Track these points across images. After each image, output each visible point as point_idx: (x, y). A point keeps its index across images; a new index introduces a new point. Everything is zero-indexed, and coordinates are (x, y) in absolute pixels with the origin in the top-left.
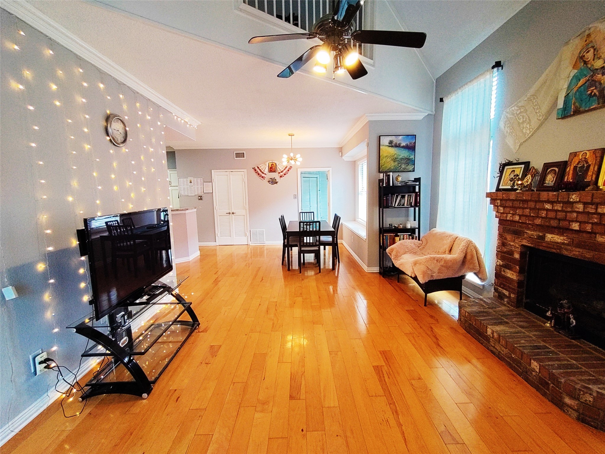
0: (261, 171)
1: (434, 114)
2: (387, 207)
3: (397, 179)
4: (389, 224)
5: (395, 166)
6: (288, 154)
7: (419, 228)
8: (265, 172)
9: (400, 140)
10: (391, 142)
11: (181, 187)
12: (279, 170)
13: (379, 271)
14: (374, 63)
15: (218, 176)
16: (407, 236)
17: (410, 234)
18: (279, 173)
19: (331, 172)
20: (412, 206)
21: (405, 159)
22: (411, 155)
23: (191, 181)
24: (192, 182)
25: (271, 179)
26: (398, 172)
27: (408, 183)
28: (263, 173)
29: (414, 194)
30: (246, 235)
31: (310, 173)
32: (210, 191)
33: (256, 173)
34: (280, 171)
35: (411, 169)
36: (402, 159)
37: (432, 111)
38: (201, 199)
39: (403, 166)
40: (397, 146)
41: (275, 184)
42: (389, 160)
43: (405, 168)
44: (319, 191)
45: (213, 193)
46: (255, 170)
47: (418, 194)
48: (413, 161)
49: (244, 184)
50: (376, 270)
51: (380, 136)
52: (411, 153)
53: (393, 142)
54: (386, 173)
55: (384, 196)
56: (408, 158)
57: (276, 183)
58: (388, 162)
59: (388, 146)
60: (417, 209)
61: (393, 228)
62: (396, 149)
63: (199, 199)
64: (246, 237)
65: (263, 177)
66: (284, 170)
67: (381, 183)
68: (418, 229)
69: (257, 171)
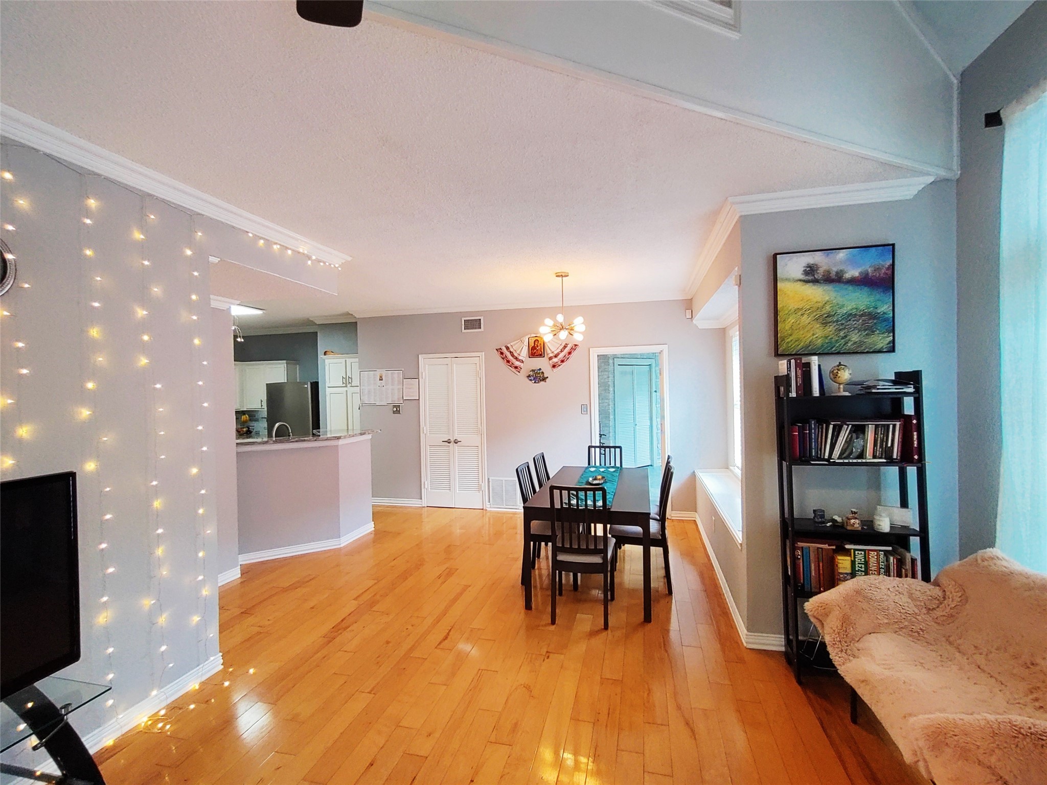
0: (513, 355)
1: (957, 177)
2: (805, 459)
3: (834, 376)
4: (814, 511)
5: (826, 337)
6: (554, 318)
7: (923, 533)
8: (520, 358)
9: (841, 262)
10: (810, 270)
11: (363, 387)
12: (549, 352)
13: (783, 649)
14: (737, 17)
15: (428, 365)
16: (878, 555)
17: (890, 548)
18: (550, 359)
19: (665, 355)
20: (891, 462)
21: (862, 316)
22: (879, 304)
23: (381, 377)
24: (384, 378)
25: (533, 371)
26: (839, 353)
27: (875, 387)
28: (516, 359)
29: (898, 424)
30: (479, 489)
31: (633, 356)
32: (413, 396)
33: (503, 359)
34: (551, 355)
35: (881, 345)
36: (849, 316)
37: (950, 169)
38: (398, 412)
39: (855, 337)
40: (833, 279)
41: (542, 383)
42: (807, 322)
43: (861, 341)
44: (654, 394)
45: (419, 399)
46: (502, 353)
47: (915, 422)
48: (886, 320)
49: (479, 382)
50: (773, 645)
51: (775, 256)
52: (878, 296)
53: (818, 268)
54: (800, 358)
55: (793, 423)
56: (870, 314)
57: (544, 379)
58: (804, 328)
59: (800, 280)
60: (912, 471)
61: (828, 524)
62: (829, 287)
63: (394, 412)
64: (481, 492)
65: (516, 367)
66: (561, 351)
67: (782, 389)
68: (918, 538)
69: (506, 356)
